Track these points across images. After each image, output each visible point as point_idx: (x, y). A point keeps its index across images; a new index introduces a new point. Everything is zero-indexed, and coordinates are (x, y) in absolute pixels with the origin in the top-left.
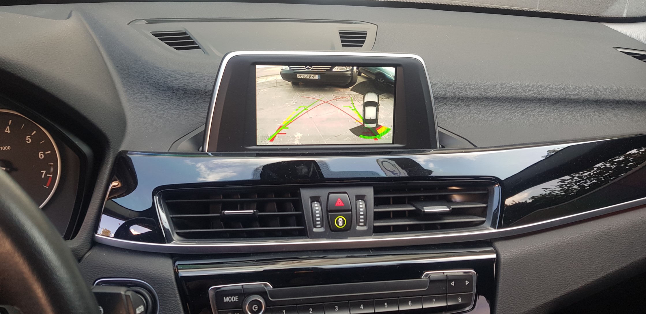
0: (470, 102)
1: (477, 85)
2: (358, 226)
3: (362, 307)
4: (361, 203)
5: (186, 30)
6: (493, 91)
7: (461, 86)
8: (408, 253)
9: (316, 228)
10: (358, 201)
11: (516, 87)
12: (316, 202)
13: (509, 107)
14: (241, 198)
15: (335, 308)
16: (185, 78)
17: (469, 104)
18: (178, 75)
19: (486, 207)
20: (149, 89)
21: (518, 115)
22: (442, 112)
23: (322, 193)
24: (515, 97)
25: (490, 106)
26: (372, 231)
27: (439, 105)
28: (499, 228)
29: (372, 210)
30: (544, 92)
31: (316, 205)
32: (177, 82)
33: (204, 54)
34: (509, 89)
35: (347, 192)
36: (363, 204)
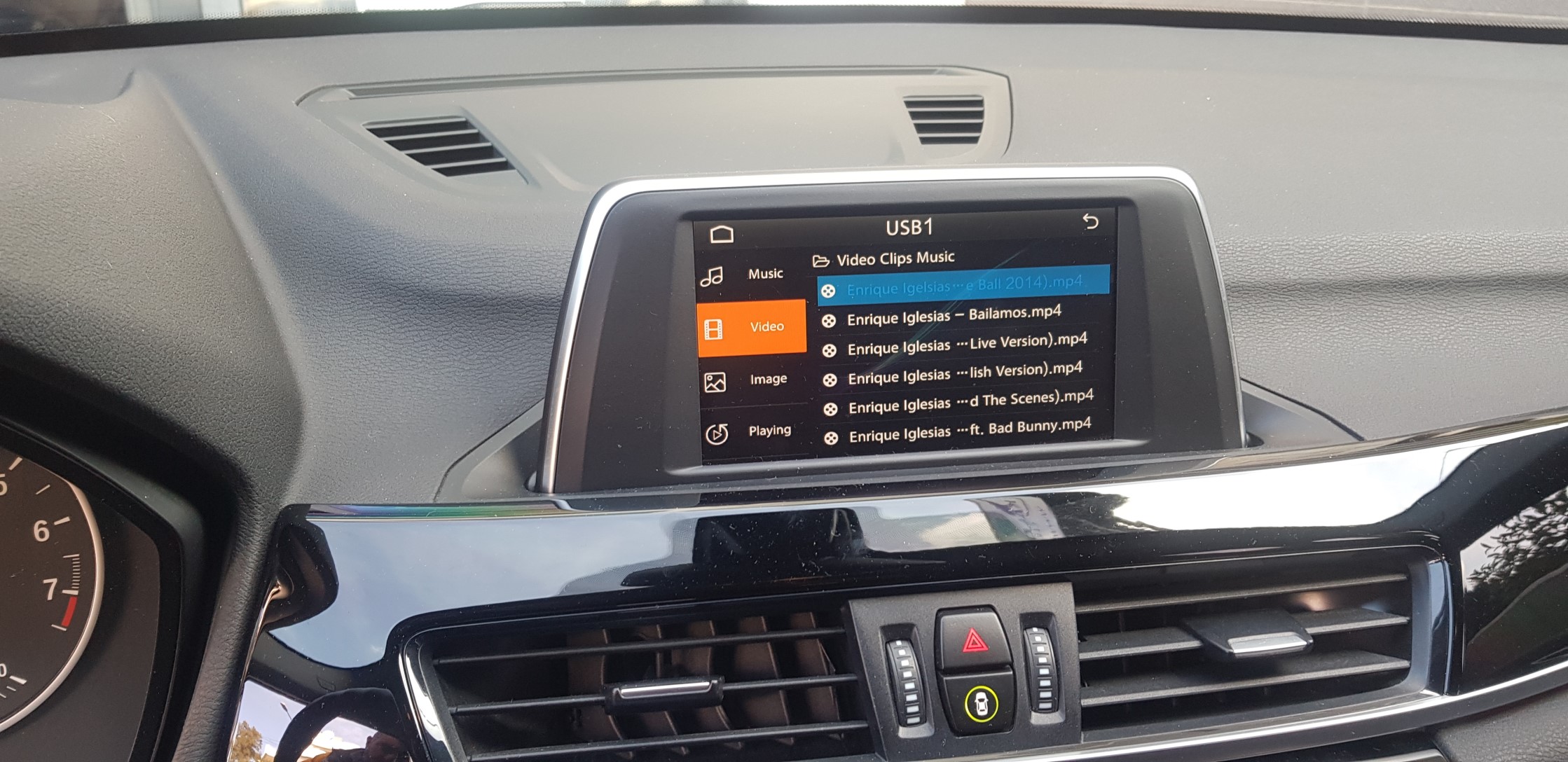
0: (1315, 298)
1: (1331, 247)
2: (1035, 711)
4: (1038, 639)
5: (468, 112)
6: (1378, 262)
7: (1287, 249)
9: (906, 725)
10: (1030, 631)
11: (1438, 246)
12: (899, 643)
13: (1425, 308)
14: (667, 637)
16: (476, 264)
17: (1313, 302)
18: (455, 256)
19: (1408, 626)
20: (366, 301)
21: (1453, 331)
22: (1240, 330)
23: (919, 610)
24: (1440, 275)
25: (1373, 306)
26: (1079, 725)
28: (1452, 692)
29: (1075, 657)
30: (1519, 258)
31: (902, 652)
32: (452, 275)
33: (525, 183)
34: (1422, 253)
35: (993, 604)
36: (1046, 642)
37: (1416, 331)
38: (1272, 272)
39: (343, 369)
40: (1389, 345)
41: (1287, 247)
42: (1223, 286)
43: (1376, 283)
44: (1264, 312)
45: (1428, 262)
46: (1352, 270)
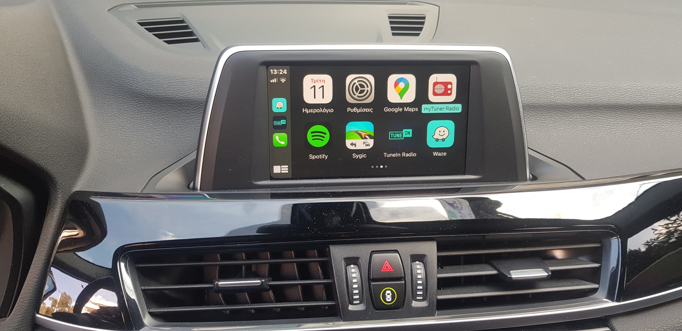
0: (570, 112)
1: (579, 88)
2: (414, 300)
4: (418, 267)
5: (184, 16)
6: (602, 96)
7: (558, 89)
9: (353, 304)
10: (414, 263)
11: (632, 89)
12: (352, 266)
13: (623, 118)
14: (247, 259)
16: (173, 84)
17: (569, 114)
18: (164, 80)
20: (123, 100)
21: (636, 130)
22: (532, 126)
23: (362, 251)
24: (632, 103)
25: (598, 117)
26: (435, 308)
27: (528, 116)
28: (618, 301)
29: (436, 276)
30: (671, 97)
31: (353, 270)
33: (204, 48)
34: (624, 92)
35: (398, 250)
36: (422, 268)
37: (618, 129)
38: (550, 99)
39: (110, 130)
40: (605, 136)
41: (558, 88)
42: (521, 104)
44: (545, 118)
45: (627, 97)
46: (589, 100)
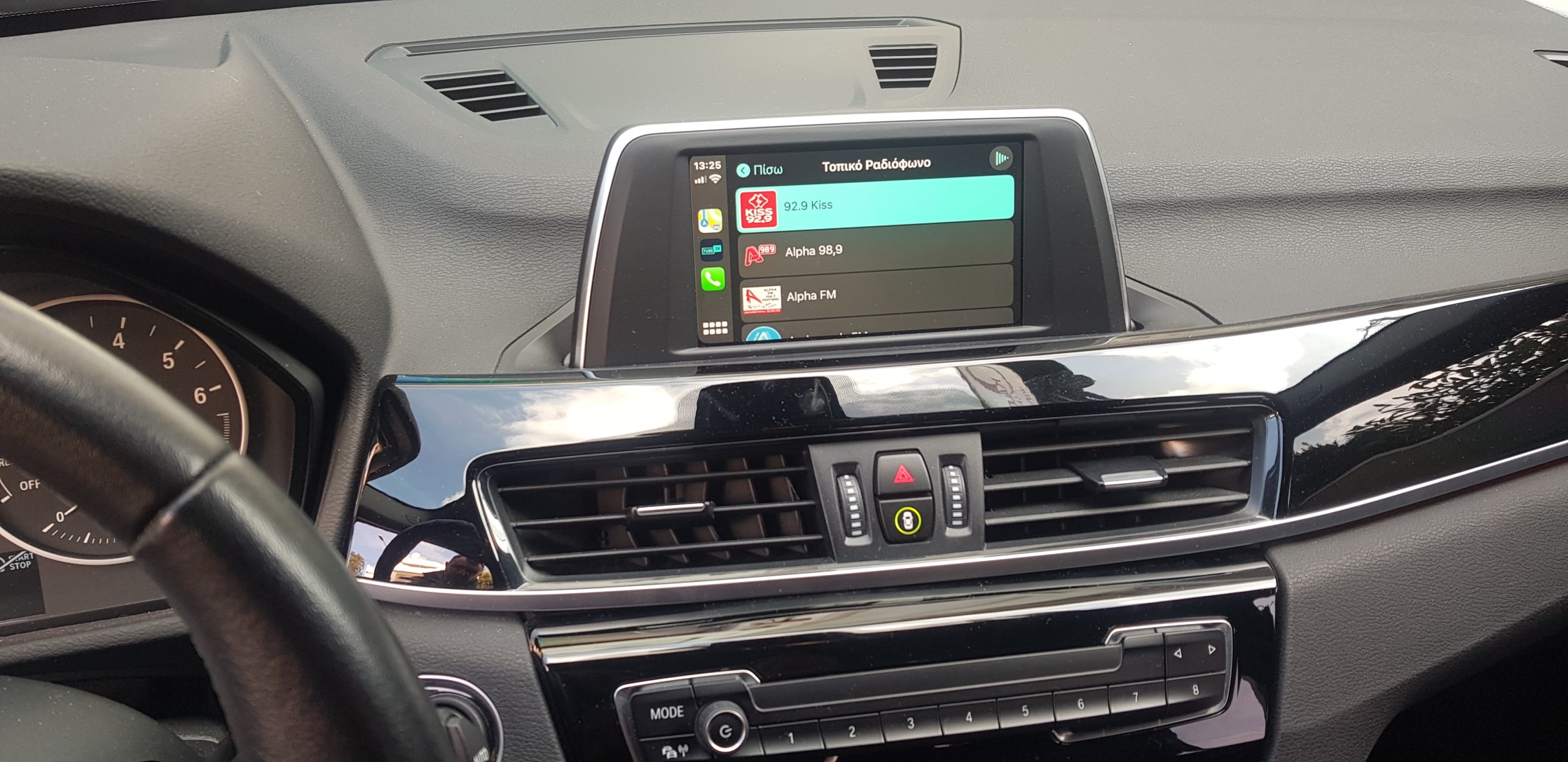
0: (1197, 213)
1: (1212, 170)
2: (950, 527)
3: (969, 718)
4: (953, 474)
5: (505, 67)
7: (1175, 173)
8: (1070, 585)
9: (851, 536)
10: (946, 468)
11: (1305, 168)
12: (847, 477)
13: (1291, 220)
14: (671, 473)
15: (908, 723)
16: (519, 192)
17: (1195, 216)
18: (502, 186)
19: (1248, 468)
20: (434, 222)
21: (1314, 238)
22: (1133, 240)
23: (861, 452)
25: (1246, 219)
26: (982, 537)
27: (1125, 222)
28: (1279, 516)
29: (982, 486)
30: (1374, 178)
31: (849, 483)
32: (501, 201)
33: (555, 126)
34: (1290, 174)
35: (919, 448)
36: (959, 475)
38: (1162, 192)
42: (1110, 203)
43: (1250, 199)
44: (1155, 225)
